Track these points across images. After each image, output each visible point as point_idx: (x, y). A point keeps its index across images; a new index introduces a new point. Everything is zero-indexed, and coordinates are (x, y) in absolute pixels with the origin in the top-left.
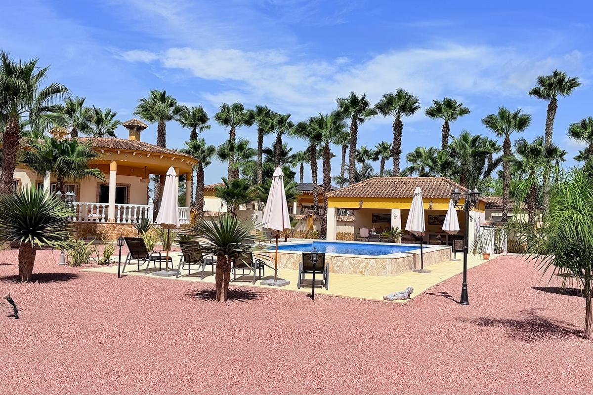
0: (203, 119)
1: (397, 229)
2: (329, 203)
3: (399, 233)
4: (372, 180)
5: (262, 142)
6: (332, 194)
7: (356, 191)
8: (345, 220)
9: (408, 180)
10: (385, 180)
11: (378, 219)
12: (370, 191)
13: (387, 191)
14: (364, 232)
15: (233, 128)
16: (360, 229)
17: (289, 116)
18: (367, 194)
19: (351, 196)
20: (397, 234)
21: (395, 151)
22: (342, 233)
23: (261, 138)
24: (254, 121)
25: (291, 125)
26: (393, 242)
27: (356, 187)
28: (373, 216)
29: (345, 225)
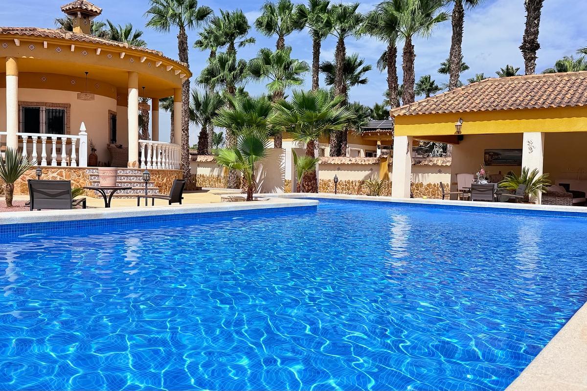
0: (241, 27)
1: (534, 174)
2: (397, 128)
3: (539, 181)
4: (485, 84)
5: (319, 53)
6: (404, 111)
7: (450, 103)
8: (439, 163)
9: (558, 78)
10: (510, 82)
11: (496, 159)
12: (477, 101)
13: (514, 98)
14: (466, 181)
15: (281, 38)
16: (457, 174)
17: (356, 7)
18: (472, 105)
19: (440, 112)
20: (534, 184)
21: (528, 45)
22: (435, 185)
23: (317, 46)
24: (306, 21)
25: (358, 20)
26: (526, 200)
27: (452, 96)
28: (485, 153)
29: (440, 172)
